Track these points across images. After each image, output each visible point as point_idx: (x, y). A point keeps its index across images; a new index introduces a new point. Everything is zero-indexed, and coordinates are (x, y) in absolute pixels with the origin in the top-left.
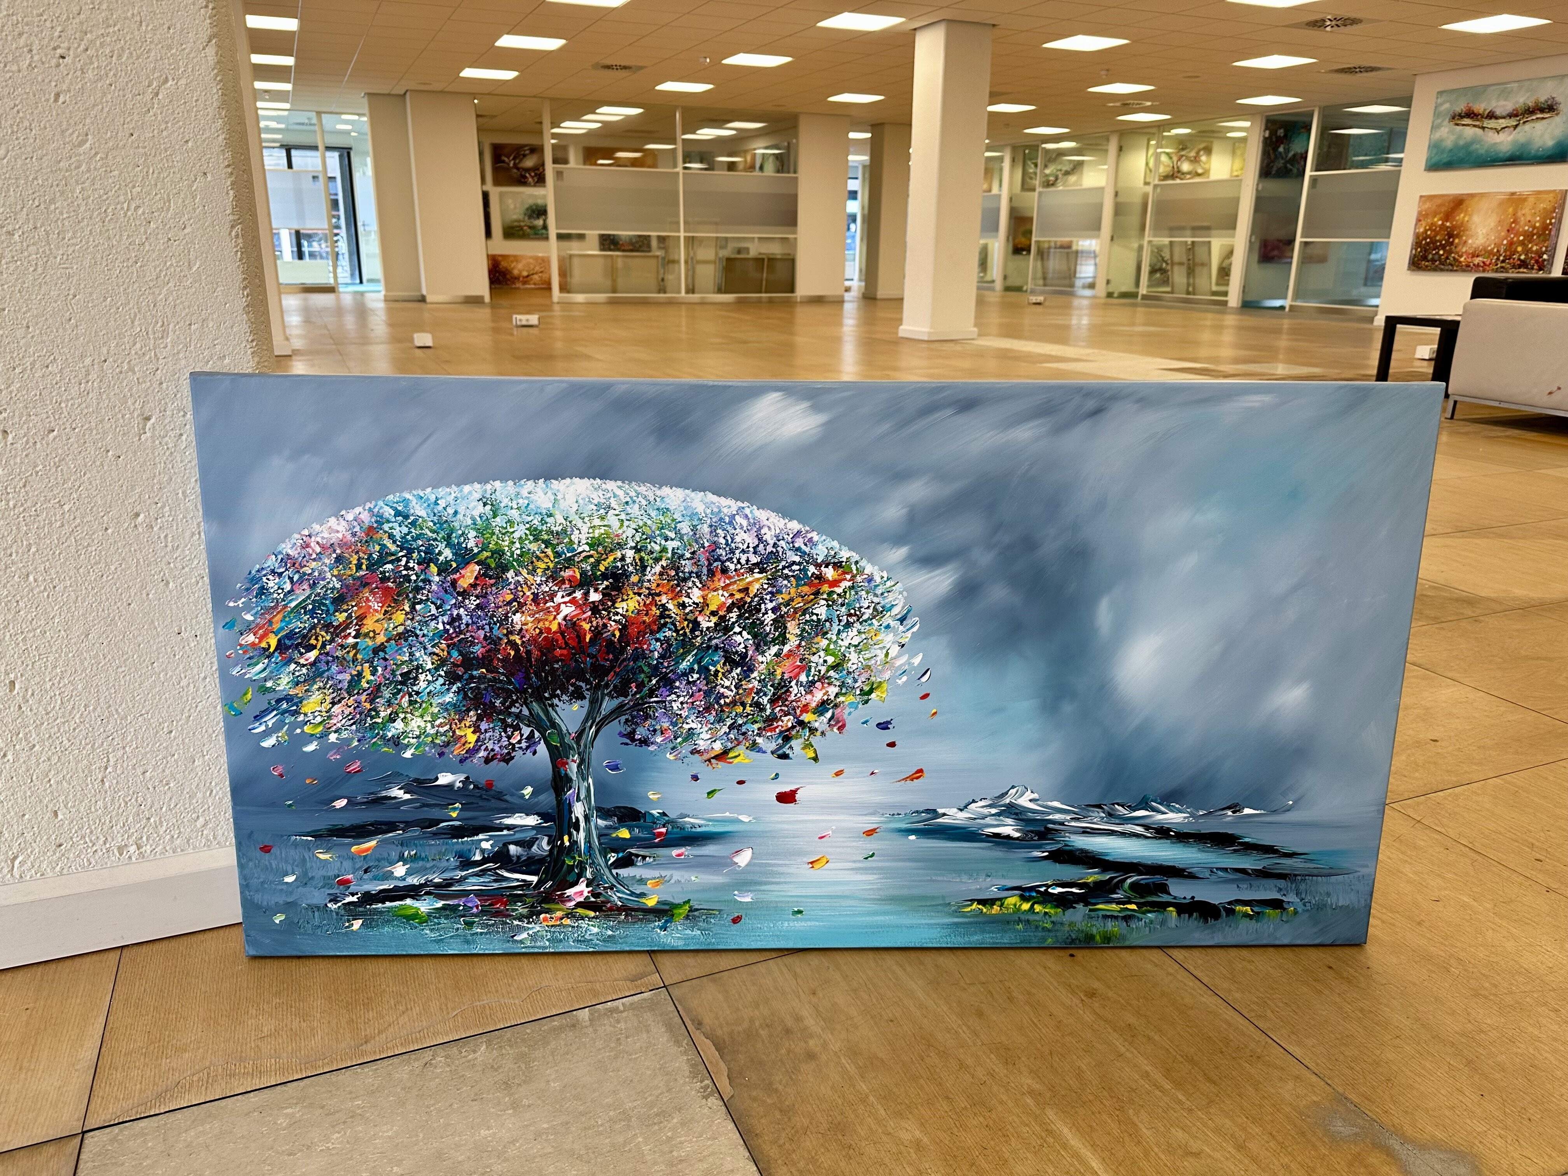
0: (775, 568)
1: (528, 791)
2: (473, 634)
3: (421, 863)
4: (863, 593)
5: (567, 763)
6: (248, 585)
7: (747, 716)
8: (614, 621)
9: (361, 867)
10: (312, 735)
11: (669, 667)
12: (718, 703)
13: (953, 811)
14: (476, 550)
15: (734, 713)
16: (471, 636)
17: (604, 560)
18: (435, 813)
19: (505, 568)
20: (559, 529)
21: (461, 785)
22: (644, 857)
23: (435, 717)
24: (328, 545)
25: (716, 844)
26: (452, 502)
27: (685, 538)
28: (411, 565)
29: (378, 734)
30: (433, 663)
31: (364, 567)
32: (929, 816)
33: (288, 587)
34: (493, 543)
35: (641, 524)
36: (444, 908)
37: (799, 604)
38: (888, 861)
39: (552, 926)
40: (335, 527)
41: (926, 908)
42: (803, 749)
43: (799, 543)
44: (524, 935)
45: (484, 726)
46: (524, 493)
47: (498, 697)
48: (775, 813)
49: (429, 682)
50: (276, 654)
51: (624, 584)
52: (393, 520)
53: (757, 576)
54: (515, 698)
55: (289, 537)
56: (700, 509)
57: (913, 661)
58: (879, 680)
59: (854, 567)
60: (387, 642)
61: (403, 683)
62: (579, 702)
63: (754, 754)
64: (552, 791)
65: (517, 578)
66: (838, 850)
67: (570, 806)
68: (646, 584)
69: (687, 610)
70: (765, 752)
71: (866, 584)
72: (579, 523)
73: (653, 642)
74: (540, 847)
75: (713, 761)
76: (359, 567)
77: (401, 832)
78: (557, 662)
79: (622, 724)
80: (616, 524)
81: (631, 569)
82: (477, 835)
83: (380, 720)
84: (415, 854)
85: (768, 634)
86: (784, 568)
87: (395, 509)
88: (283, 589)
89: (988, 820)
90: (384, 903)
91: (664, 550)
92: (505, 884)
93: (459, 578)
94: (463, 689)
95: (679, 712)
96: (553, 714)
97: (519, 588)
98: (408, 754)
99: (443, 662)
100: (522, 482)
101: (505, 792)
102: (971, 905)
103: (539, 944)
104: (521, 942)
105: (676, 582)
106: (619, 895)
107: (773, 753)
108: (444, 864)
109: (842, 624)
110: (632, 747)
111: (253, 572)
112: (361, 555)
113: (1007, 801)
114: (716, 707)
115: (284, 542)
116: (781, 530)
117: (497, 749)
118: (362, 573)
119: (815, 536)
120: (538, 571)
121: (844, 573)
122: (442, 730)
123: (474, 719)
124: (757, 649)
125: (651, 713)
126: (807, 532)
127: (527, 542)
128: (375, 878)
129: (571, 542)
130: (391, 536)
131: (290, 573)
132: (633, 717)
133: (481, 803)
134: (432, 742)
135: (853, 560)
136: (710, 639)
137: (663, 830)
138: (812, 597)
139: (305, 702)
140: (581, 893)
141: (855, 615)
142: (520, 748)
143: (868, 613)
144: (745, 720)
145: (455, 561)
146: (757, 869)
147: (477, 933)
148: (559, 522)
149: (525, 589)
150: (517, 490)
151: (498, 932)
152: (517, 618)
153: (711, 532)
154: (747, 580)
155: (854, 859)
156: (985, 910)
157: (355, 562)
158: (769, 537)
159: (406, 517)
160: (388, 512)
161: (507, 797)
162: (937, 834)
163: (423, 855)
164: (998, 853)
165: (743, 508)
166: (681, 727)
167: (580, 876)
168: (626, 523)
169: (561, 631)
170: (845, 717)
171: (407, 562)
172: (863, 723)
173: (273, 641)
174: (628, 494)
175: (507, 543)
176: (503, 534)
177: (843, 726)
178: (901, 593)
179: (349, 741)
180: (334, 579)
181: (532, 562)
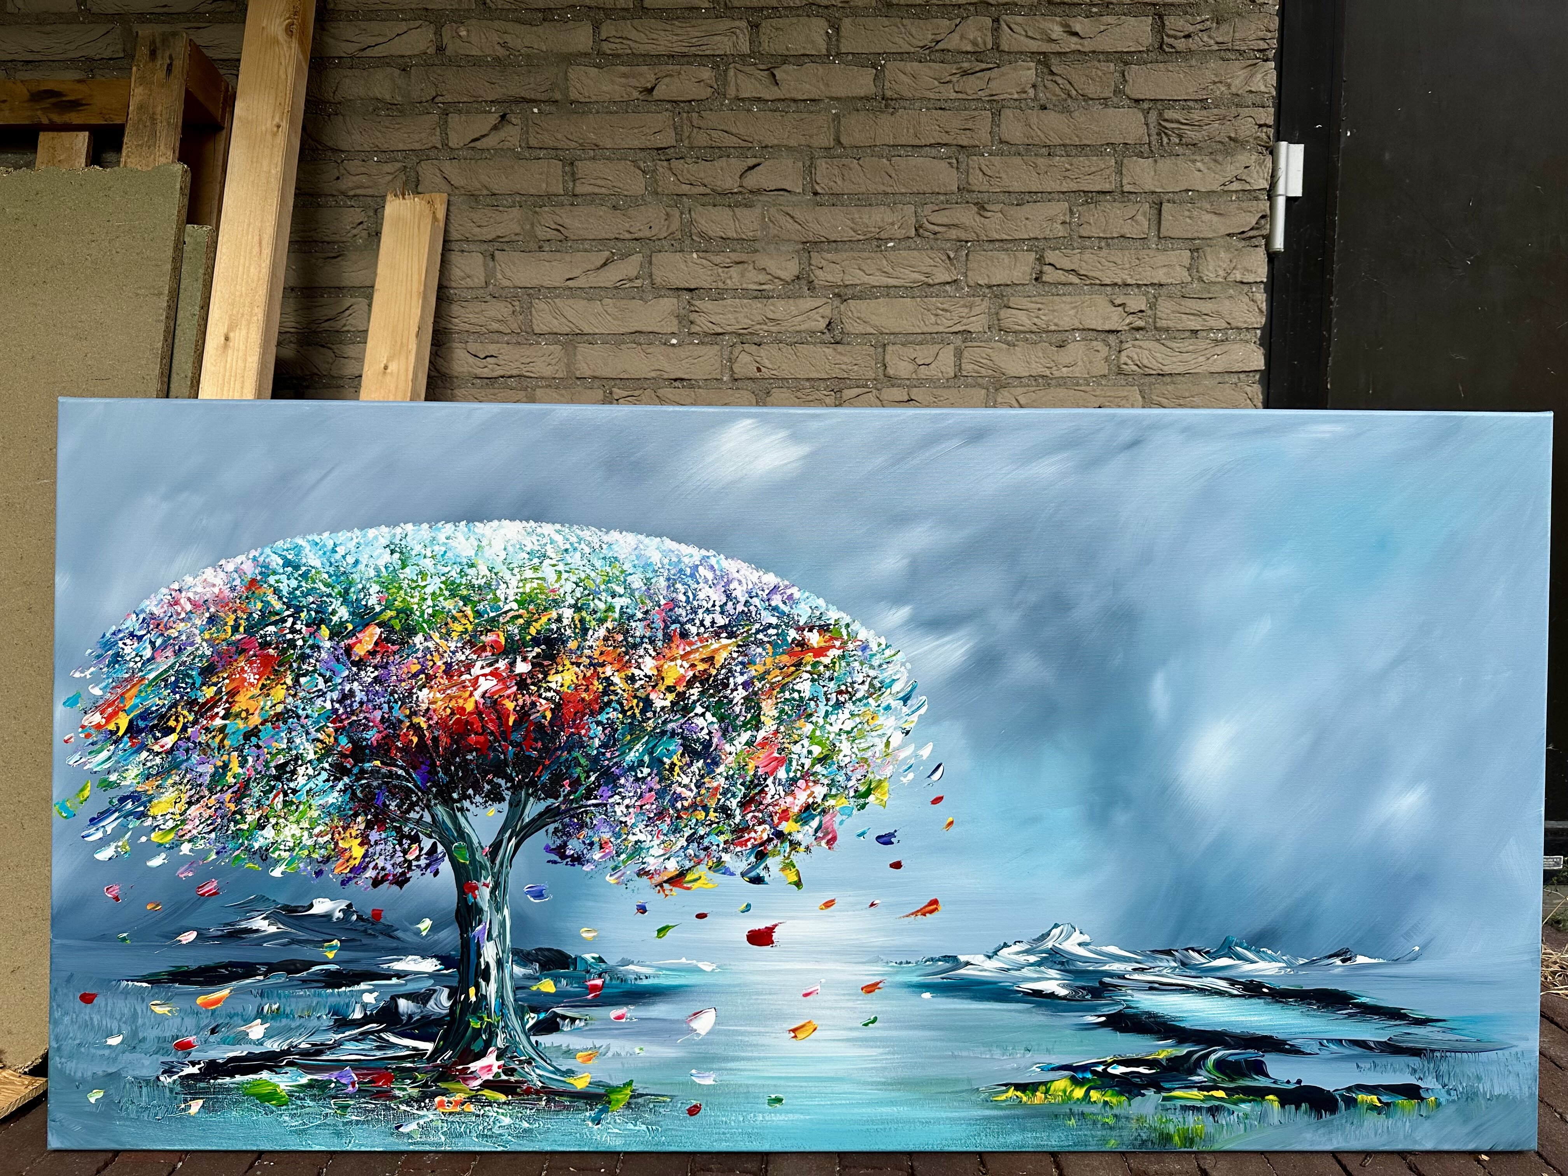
0: (747, 632)
1: (425, 925)
2: (368, 715)
3: (284, 1021)
4: (857, 664)
5: (477, 888)
6: (100, 651)
7: (710, 825)
8: (545, 698)
9: (206, 1026)
10: (160, 845)
11: (612, 758)
12: (673, 806)
13: (978, 959)
14: (378, 609)
15: (694, 821)
16: (365, 718)
17: (536, 621)
18: (306, 953)
19: (411, 631)
20: (482, 582)
21: (341, 915)
22: (573, 1020)
23: (313, 823)
24: (201, 602)
25: (668, 1003)
26: (353, 549)
27: (637, 594)
28: (298, 627)
29: (242, 844)
30: (316, 752)
31: (242, 629)
32: (948, 965)
33: (148, 653)
34: (399, 599)
35: (583, 576)
36: (310, 1085)
37: (776, 677)
38: (896, 1028)
39: (450, 1114)
40: (211, 579)
41: (947, 1096)
42: (783, 869)
43: (776, 601)
44: (413, 1126)
45: (374, 836)
46: (442, 538)
47: (394, 796)
48: (746, 960)
49: (310, 777)
50: (126, 739)
51: (559, 651)
52: (281, 571)
53: (725, 641)
54: (414, 799)
55: (156, 592)
56: (656, 558)
57: (921, 752)
58: (878, 777)
59: (844, 632)
60: (262, 724)
61: (278, 778)
62: (497, 805)
63: (718, 877)
64: (456, 925)
65: (426, 644)
66: (828, 1012)
67: (479, 947)
68: (587, 652)
69: (637, 685)
70: (732, 874)
71: (860, 653)
72: (507, 576)
73: (594, 726)
74: (438, 1003)
75: (666, 886)
76: (235, 629)
77: (261, 978)
78: (471, 752)
79: (550, 835)
80: (551, 576)
81: (569, 632)
82: (358, 984)
83: (245, 827)
84: (278, 1009)
85: (738, 716)
86: (758, 631)
87: (284, 558)
88: (141, 656)
89: (1026, 972)
90: (232, 1076)
91: (610, 608)
92: (390, 1053)
93: (355, 644)
94: (351, 787)
95: (623, 819)
96: (462, 820)
97: (429, 657)
98: (277, 873)
99: (328, 751)
100: (440, 525)
101: (396, 926)
102: (1006, 1091)
103: (431, 1139)
104: (409, 1135)
105: (623, 649)
106: (538, 1071)
107: (743, 875)
108: (314, 1023)
109: (831, 703)
110: (563, 867)
111: (108, 635)
112: (240, 614)
113: (1050, 945)
114: (671, 812)
115: (148, 598)
116: (754, 584)
117: (389, 867)
118: (238, 637)
119: (794, 591)
120: (453, 634)
121: (832, 638)
122: (321, 840)
123: (362, 826)
124: (724, 735)
125: (588, 820)
126: (786, 587)
127: (441, 599)
128: (224, 1041)
129: (496, 599)
130: (277, 591)
131: (152, 636)
132: (565, 826)
133: (365, 941)
134: (309, 856)
135: (843, 623)
136: (665, 722)
137: (599, 982)
138: (793, 669)
139: (155, 801)
140: (489, 1068)
141: (847, 692)
142: (418, 866)
143: (862, 691)
144: (708, 829)
145: (351, 622)
146: (723, 1038)
147: (351, 1122)
148: (482, 574)
149: (436, 658)
150: (433, 534)
151: (378, 1120)
152: (424, 695)
153: (669, 587)
154: (713, 647)
155: (850, 1025)
156: (1025, 1099)
157: (232, 623)
158: (740, 593)
159: (297, 568)
160: (276, 562)
161: (399, 934)
162: (960, 990)
163: (288, 1010)
164: (1039, 1017)
165: (708, 557)
166: (625, 839)
167: (488, 1044)
168: (565, 575)
169: (478, 711)
170: (836, 826)
171: (294, 623)
172: (859, 836)
173: (123, 722)
174: (568, 540)
175: (416, 600)
176: (414, 589)
177: (834, 839)
178: (903, 664)
179: (206, 852)
180: (204, 644)
181: (446, 624)
